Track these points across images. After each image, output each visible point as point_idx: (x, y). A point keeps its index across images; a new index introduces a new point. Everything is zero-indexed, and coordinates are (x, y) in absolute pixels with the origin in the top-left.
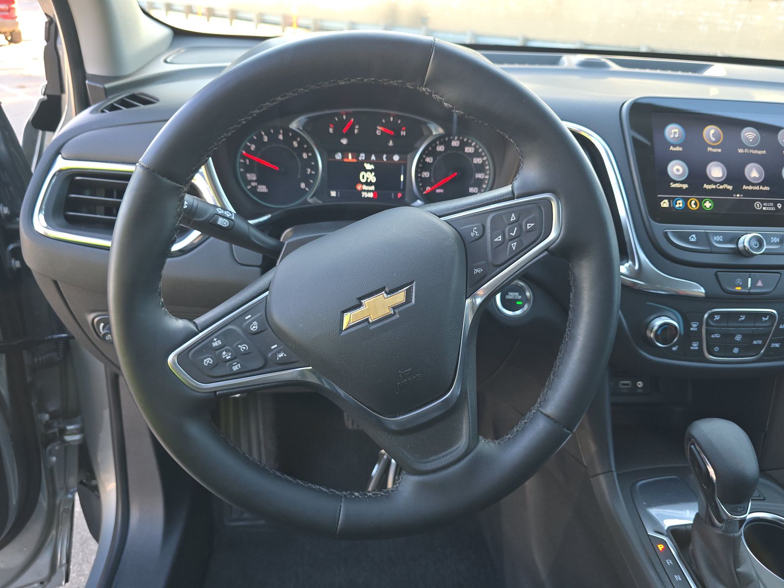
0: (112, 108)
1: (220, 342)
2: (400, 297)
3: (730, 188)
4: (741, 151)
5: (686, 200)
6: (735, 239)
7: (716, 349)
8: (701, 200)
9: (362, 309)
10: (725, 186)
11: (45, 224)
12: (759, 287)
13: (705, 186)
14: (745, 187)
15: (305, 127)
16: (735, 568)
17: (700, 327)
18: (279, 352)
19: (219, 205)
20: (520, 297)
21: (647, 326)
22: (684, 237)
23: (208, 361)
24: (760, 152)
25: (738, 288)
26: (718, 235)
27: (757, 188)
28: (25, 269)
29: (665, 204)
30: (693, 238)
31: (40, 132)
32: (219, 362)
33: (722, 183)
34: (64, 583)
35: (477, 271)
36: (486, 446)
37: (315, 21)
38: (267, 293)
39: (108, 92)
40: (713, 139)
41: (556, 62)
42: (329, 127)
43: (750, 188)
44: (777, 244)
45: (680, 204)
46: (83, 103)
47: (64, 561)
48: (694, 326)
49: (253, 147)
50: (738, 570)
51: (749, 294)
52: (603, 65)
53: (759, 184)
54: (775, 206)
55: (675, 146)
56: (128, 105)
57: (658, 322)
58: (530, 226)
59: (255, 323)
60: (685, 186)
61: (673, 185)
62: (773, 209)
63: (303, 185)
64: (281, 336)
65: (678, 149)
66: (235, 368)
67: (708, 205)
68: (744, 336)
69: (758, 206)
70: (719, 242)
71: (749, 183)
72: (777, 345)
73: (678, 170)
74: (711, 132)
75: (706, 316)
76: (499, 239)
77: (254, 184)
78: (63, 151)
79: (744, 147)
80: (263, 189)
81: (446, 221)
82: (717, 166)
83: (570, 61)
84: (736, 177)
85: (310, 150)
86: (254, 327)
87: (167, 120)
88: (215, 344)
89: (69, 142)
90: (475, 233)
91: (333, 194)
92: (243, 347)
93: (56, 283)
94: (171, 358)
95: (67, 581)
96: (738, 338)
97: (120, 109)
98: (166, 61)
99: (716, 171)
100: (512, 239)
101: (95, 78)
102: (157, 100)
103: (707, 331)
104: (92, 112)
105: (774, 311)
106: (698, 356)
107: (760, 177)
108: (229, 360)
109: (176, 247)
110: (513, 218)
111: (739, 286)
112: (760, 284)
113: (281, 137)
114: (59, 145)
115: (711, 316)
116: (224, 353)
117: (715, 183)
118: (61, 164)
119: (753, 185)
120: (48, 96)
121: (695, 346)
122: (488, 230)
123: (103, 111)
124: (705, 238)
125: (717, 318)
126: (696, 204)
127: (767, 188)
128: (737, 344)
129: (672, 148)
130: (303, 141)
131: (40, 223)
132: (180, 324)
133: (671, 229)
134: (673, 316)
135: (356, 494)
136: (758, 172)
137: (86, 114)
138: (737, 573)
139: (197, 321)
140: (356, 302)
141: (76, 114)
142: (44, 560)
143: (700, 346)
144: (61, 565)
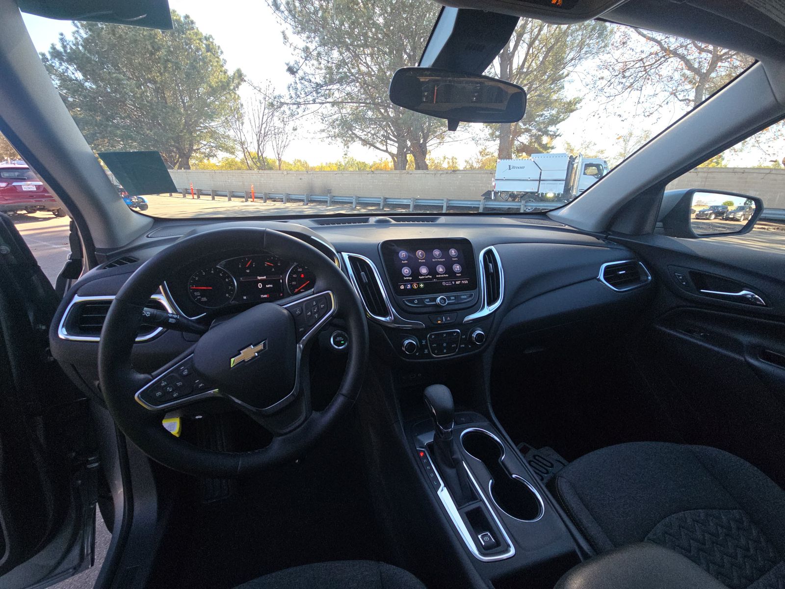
0: (111, 266)
1: (166, 383)
2: (260, 347)
3: (431, 277)
4: (433, 260)
5: (411, 285)
6: (434, 299)
7: (436, 352)
8: (418, 284)
9: (240, 355)
10: (429, 276)
11: (66, 333)
12: (449, 320)
13: (420, 277)
14: (437, 276)
15: (225, 266)
16: (451, 457)
17: (426, 342)
18: (200, 384)
19: (175, 313)
20: (343, 339)
21: (402, 345)
22: (412, 301)
23: (159, 394)
24: (442, 260)
25: (439, 322)
26: (427, 298)
27: (443, 276)
28: (55, 361)
29: (402, 287)
30: (416, 302)
31: (68, 280)
32: (165, 393)
33: (427, 275)
34: (90, 566)
35: (301, 330)
36: (315, 415)
37: (266, 194)
38: (193, 354)
39: (108, 257)
40: (421, 256)
41: (366, 221)
42: (239, 265)
43: (440, 276)
44: (453, 300)
45: (409, 286)
46: (93, 263)
47: (90, 551)
48: (424, 342)
49: (197, 278)
50: (453, 457)
51: (444, 323)
52: (387, 221)
53: (443, 274)
54: (452, 283)
55: (404, 261)
56: (121, 263)
57: (406, 342)
58: (322, 306)
59: (186, 370)
60: (410, 278)
61: (405, 278)
62: (451, 284)
63: (227, 295)
64: (201, 375)
65: (406, 262)
66: (175, 395)
67: (422, 285)
68: (447, 344)
69: (444, 283)
70: (428, 302)
71: (439, 274)
72: (463, 346)
73: (406, 271)
74: (419, 253)
75: (428, 336)
76: (309, 313)
77: (199, 297)
78: (79, 292)
79: (435, 258)
80: (204, 299)
81: (285, 308)
82: (424, 268)
83: (372, 220)
84: (433, 271)
85: (229, 277)
86: (185, 373)
87: (134, 272)
88: (163, 384)
89: (83, 287)
90: (298, 312)
91: (245, 298)
92: (179, 384)
93: (73, 366)
94: (136, 395)
95: (92, 565)
96: (445, 345)
97: (115, 266)
98: (148, 237)
99: (424, 270)
100: (315, 313)
101: (100, 250)
102: (138, 259)
103: (430, 344)
104: (98, 269)
105: (459, 331)
106: (429, 356)
107: (443, 271)
108: (171, 392)
109: (137, 339)
110: (314, 303)
111: (439, 321)
112: (448, 319)
113: (212, 272)
114: (76, 289)
115: (430, 336)
116: (168, 388)
117: (424, 276)
118: (77, 299)
119: (441, 274)
120: (72, 260)
121: (426, 351)
122: (304, 309)
123: (105, 268)
124: (421, 301)
125: (433, 337)
126: (416, 286)
127: (447, 275)
128: (445, 348)
129: (403, 262)
130: (225, 273)
131: (62, 334)
132: (142, 376)
133: (405, 299)
134: (413, 339)
135: (249, 452)
136: (443, 269)
137: (94, 270)
138: (452, 459)
139: (153, 374)
140: (238, 352)
141: (90, 270)
142: (76, 551)
143: (429, 351)
144: (88, 555)
